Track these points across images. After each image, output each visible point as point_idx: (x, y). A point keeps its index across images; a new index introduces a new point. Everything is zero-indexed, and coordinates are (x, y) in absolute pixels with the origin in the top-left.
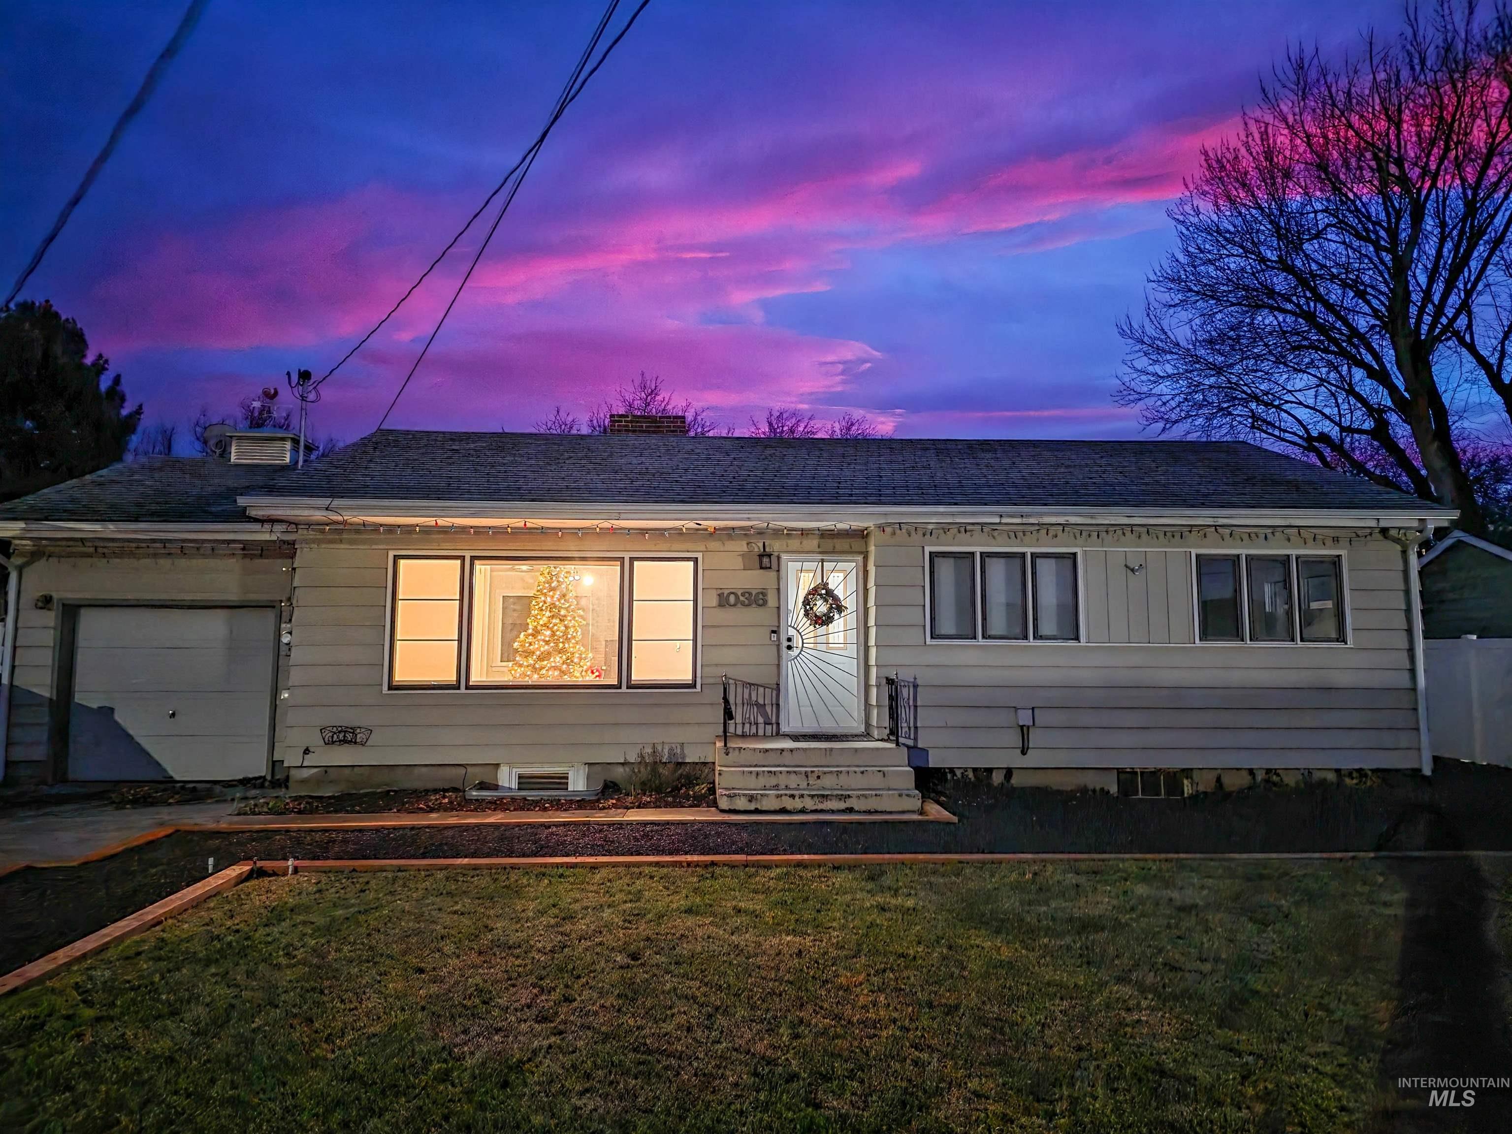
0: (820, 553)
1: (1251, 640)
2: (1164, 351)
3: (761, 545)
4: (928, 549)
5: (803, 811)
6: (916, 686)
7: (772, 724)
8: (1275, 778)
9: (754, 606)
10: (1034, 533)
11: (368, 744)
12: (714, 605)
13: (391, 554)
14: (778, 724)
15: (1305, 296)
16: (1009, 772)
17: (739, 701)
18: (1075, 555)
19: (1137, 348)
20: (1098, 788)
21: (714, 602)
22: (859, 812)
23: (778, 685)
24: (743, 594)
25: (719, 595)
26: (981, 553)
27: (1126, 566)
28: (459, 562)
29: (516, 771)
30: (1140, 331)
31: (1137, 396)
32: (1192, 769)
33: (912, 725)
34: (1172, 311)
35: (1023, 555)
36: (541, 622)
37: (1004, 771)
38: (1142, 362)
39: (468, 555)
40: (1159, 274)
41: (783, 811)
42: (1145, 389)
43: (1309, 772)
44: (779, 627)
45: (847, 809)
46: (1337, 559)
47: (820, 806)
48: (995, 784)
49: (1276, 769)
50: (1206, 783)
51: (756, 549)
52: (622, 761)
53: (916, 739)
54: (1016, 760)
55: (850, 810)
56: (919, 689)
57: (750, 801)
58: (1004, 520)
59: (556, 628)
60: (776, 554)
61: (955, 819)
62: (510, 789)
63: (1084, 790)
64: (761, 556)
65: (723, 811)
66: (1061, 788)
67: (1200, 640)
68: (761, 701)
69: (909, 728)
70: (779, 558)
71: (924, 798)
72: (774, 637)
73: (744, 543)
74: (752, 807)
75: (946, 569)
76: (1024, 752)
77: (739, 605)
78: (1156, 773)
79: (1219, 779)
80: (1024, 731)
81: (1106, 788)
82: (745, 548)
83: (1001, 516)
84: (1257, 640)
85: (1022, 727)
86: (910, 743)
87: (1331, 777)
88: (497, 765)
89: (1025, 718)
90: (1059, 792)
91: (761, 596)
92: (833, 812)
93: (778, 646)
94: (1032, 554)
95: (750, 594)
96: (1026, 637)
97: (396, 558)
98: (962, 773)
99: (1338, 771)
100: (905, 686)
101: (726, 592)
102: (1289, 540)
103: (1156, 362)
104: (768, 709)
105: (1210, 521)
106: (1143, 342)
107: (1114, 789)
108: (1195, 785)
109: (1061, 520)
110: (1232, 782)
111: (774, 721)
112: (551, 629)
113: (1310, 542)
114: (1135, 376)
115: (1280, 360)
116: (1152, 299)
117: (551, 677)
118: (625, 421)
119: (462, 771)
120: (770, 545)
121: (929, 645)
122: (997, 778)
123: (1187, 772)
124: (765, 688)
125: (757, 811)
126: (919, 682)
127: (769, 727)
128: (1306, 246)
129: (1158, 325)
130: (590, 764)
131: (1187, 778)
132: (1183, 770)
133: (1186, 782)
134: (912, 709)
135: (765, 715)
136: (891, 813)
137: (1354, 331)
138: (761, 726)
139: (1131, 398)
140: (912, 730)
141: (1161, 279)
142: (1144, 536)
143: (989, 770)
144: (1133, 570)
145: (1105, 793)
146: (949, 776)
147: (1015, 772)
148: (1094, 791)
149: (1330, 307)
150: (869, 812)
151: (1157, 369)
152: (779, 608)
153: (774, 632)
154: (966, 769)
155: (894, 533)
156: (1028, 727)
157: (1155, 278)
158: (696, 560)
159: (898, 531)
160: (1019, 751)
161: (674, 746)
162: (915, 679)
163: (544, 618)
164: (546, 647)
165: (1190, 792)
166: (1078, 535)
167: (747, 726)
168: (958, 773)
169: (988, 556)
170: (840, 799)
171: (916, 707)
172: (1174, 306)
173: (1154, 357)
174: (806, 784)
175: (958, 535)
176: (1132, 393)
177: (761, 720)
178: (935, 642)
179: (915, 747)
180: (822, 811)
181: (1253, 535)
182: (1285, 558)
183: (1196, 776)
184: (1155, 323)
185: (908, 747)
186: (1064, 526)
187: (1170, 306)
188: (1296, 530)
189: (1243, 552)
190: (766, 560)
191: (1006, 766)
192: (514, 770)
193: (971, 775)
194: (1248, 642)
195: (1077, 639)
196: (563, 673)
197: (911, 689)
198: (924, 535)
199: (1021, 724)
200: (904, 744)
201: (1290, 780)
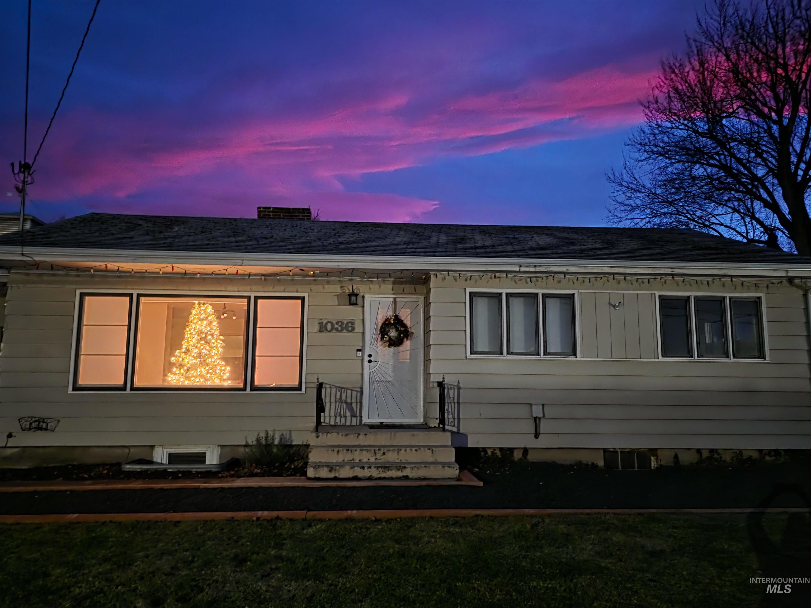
0: (394, 294)
1: (698, 357)
2: (635, 190)
3: (351, 288)
4: (468, 291)
5: (370, 478)
6: (459, 388)
7: (356, 417)
8: (716, 456)
9: (345, 331)
10: (544, 278)
11: (55, 430)
12: (316, 331)
13: (78, 292)
14: (361, 417)
15: (723, 154)
16: (525, 451)
17: (333, 400)
18: (573, 295)
19: (618, 189)
20: (590, 463)
21: (317, 328)
22: (412, 479)
23: (362, 388)
24: (337, 323)
25: (319, 323)
26: (507, 294)
27: (610, 304)
28: (128, 299)
29: (166, 451)
30: (620, 178)
31: (618, 220)
32: (656, 450)
33: (456, 416)
34: (640, 163)
35: (537, 295)
36: (191, 343)
37: (522, 451)
38: (621, 198)
39: (135, 293)
40: (632, 140)
41: (355, 478)
42: (623, 215)
43: (740, 452)
44: (363, 346)
45: (404, 476)
46: (757, 300)
47: (383, 475)
48: (516, 460)
49: (716, 449)
50: (667, 459)
51: (347, 291)
52: (244, 443)
53: (458, 427)
54: (530, 442)
55: (406, 478)
56: (461, 391)
57: (330, 471)
58: (523, 269)
59: (202, 347)
60: (362, 294)
61: (481, 484)
62: (162, 464)
63: (579, 464)
64: (350, 295)
65: (310, 479)
66: (564, 463)
67: (662, 356)
68: (349, 401)
69: (454, 418)
70: (364, 297)
71: (461, 469)
72: (360, 354)
73: (338, 286)
74: (332, 475)
75: (481, 305)
76: (537, 436)
77: (334, 331)
78: (631, 452)
79: (676, 456)
80: (536, 420)
81: (595, 463)
82: (339, 291)
83: (520, 266)
84: (702, 357)
85: (535, 418)
86: (455, 429)
87: (755, 455)
88: (152, 447)
89: (537, 411)
90: (562, 465)
91: (350, 325)
92: (392, 479)
93: (363, 360)
94: (543, 295)
95: (342, 323)
96: (538, 354)
97: (83, 295)
98: (492, 452)
99: (760, 451)
100: (451, 388)
101: (325, 322)
102: (724, 286)
103: (630, 198)
104: (354, 405)
105: (669, 271)
106: (622, 185)
107: (601, 463)
108: (659, 461)
109: (563, 269)
110: (685, 459)
111: (358, 415)
112: (199, 348)
113: (739, 287)
114: (617, 206)
115: (709, 198)
116: (627, 158)
117: (197, 382)
118: (268, 212)
119: (127, 451)
120: (357, 288)
121: (469, 359)
122: (517, 455)
123: (654, 452)
124: (352, 390)
125: (335, 479)
126: (461, 385)
127: (354, 419)
128: (724, 121)
129: (631, 174)
130: (222, 446)
131: (654, 456)
132: (650, 450)
133: (652, 458)
134: (456, 404)
135: (351, 410)
136: (436, 479)
137: (754, 177)
138: (349, 419)
139: (615, 220)
140: (456, 420)
141: (633, 143)
142: (623, 283)
143: (511, 450)
144: (614, 306)
145: (594, 466)
146: (483, 453)
147: (530, 452)
148: (587, 465)
149: (739, 161)
150: (420, 479)
151: (631, 202)
152: (363, 333)
153: (359, 350)
154: (494, 449)
155: (444, 279)
156: (540, 418)
157: (630, 143)
158: (303, 299)
159: (447, 277)
160: (533, 435)
161: (284, 433)
162: (459, 383)
163: (194, 340)
164: (194, 361)
165: (656, 466)
166: (575, 281)
167: (338, 418)
168: (489, 452)
169: (511, 296)
170: (399, 470)
171: (459, 403)
172: (642, 161)
173: (629, 195)
174: (374, 458)
175: (490, 281)
176: (616, 217)
177: (348, 414)
178: (473, 356)
179: (458, 433)
180: (385, 478)
181: (699, 282)
182: (722, 298)
183: (659, 453)
184: (630, 173)
185: (452, 433)
186: (565, 273)
187: (639, 161)
188: (729, 279)
189: (693, 294)
190: (353, 298)
191: (523, 447)
192: (165, 450)
193: (498, 453)
194: (696, 358)
195: (575, 355)
196: (206, 380)
197: (456, 390)
198: (466, 280)
199: (534, 416)
200: (449, 431)
201: (727, 457)
